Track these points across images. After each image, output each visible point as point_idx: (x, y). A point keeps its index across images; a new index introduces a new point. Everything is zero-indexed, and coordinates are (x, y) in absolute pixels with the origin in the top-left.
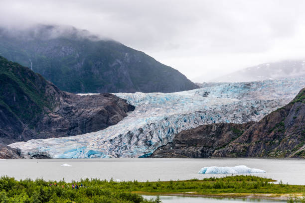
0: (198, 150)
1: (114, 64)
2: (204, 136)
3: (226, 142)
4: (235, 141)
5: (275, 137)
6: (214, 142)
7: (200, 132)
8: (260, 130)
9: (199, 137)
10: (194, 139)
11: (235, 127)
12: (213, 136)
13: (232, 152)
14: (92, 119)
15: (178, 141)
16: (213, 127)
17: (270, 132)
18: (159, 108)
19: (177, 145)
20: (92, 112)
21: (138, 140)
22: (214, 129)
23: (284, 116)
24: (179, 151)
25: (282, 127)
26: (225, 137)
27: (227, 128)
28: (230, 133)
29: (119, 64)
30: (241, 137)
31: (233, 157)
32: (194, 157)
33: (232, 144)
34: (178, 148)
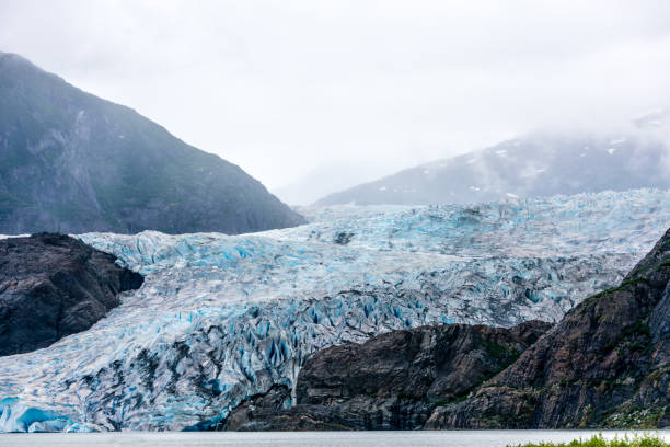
0: (383, 408)
1: (42, 145)
2: (397, 364)
3: (469, 384)
4: (495, 380)
5: (621, 367)
6: (429, 382)
7: (384, 354)
8: (574, 347)
9: (383, 367)
10: (368, 375)
11: (489, 335)
12: (425, 364)
13: (489, 413)
14: (10, 312)
15: (315, 378)
16: (426, 338)
17: (608, 351)
18: (218, 282)
19: (312, 392)
20: (11, 291)
21: (176, 377)
22: (429, 343)
23: (647, 305)
24: (321, 410)
25: (641, 338)
26: (463, 367)
27: (468, 341)
28: (478, 354)
29: (58, 143)
30: (513, 368)
31: (492, 427)
32: (369, 427)
33: (488, 388)
34: (315, 401)
